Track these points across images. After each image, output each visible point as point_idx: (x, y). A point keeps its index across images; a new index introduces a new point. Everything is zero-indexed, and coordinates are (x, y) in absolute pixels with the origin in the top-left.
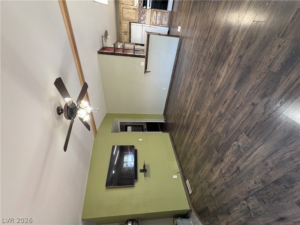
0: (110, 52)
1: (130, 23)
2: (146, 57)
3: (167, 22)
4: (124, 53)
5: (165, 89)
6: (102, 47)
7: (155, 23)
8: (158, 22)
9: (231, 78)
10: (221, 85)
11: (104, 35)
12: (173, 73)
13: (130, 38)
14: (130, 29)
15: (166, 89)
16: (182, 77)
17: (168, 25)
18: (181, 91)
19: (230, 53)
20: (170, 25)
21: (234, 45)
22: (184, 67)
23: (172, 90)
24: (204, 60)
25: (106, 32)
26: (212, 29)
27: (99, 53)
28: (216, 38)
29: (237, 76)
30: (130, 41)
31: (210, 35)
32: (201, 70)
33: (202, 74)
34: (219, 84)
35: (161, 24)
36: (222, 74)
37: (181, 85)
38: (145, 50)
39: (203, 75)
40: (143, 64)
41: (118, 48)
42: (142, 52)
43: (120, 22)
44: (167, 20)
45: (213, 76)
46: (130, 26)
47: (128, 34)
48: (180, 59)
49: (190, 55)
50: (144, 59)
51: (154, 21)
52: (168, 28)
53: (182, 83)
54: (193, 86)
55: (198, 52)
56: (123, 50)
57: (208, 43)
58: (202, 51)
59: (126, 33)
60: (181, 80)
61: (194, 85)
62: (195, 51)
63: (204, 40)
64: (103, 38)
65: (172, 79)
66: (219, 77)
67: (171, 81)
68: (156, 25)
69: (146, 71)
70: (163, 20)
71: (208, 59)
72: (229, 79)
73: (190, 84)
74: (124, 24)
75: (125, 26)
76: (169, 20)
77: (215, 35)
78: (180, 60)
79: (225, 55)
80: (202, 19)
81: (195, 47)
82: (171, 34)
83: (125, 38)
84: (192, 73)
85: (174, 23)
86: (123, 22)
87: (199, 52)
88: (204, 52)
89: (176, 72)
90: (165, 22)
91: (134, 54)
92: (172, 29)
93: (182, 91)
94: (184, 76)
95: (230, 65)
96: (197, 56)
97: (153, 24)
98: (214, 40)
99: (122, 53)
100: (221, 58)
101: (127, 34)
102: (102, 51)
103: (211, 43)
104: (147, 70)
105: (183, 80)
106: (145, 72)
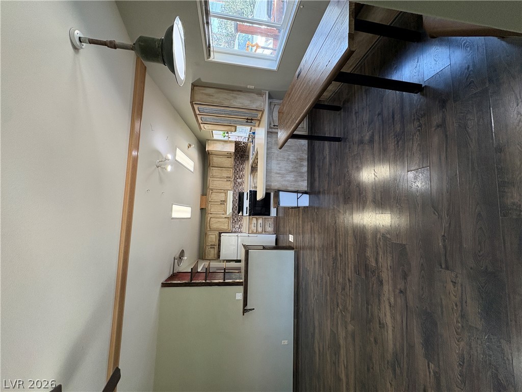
0: (184, 282)
1: (220, 234)
2: (245, 284)
3: (272, 229)
4: (207, 281)
5: (286, 342)
6: (171, 273)
7: (255, 231)
8: (260, 229)
9: (407, 332)
10: (395, 345)
11: (178, 256)
12: (296, 308)
13: (219, 251)
14: (220, 241)
15: (288, 341)
16: (313, 318)
17: (274, 231)
18: (319, 350)
19: (381, 283)
20: (277, 231)
21: (381, 271)
22: (312, 299)
23: (300, 347)
24: (343, 289)
25: (183, 251)
26: (338, 244)
27: (164, 285)
28: (349, 257)
29: (415, 328)
30: (219, 256)
31: (338, 253)
32: (345, 308)
33: (349, 316)
34: (391, 342)
35: (264, 231)
36: (385, 320)
37: (317, 336)
38: (243, 271)
39: (353, 319)
40: (240, 296)
41: (198, 272)
42: (238, 274)
43: (206, 234)
44: (272, 226)
45: (371, 323)
46: (220, 236)
47: (216, 247)
48: (302, 283)
49: (316, 277)
50: (241, 288)
51: (254, 229)
52: (275, 235)
53: (317, 331)
54: (342, 342)
55: (329, 274)
56: (206, 274)
57: (341, 264)
58: (335, 274)
59: (212, 246)
60: (314, 324)
61: (341, 337)
62: (323, 273)
63: (333, 258)
64: (176, 261)
65: (296, 320)
66: (384, 327)
67: (295, 324)
68: (257, 232)
69: (245, 308)
70: (267, 227)
71: (349, 289)
72: (405, 333)
73: (334, 336)
74: (211, 236)
75: (212, 238)
76: (274, 227)
77: (346, 252)
78: (304, 284)
79: (375, 285)
80: (320, 231)
81: (321, 266)
82: (280, 244)
83: (212, 253)
84: (331, 312)
85: (282, 229)
86: (209, 233)
87: (331, 274)
88: (339, 277)
89: (301, 306)
90: (270, 229)
91: (224, 280)
92: (281, 236)
93: (321, 349)
94: (317, 316)
95: (392, 304)
96: (330, 281)
97: (253, 233)
98: (347, 259)
99: (204, 281)
100: (370, 290)
101: (214, 248)
102: (169, 282)
103: (345, 264)
104: (248, 307)
105: (317, 323)
106: (245, 311)
